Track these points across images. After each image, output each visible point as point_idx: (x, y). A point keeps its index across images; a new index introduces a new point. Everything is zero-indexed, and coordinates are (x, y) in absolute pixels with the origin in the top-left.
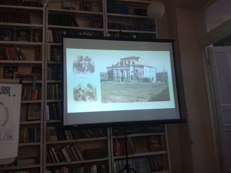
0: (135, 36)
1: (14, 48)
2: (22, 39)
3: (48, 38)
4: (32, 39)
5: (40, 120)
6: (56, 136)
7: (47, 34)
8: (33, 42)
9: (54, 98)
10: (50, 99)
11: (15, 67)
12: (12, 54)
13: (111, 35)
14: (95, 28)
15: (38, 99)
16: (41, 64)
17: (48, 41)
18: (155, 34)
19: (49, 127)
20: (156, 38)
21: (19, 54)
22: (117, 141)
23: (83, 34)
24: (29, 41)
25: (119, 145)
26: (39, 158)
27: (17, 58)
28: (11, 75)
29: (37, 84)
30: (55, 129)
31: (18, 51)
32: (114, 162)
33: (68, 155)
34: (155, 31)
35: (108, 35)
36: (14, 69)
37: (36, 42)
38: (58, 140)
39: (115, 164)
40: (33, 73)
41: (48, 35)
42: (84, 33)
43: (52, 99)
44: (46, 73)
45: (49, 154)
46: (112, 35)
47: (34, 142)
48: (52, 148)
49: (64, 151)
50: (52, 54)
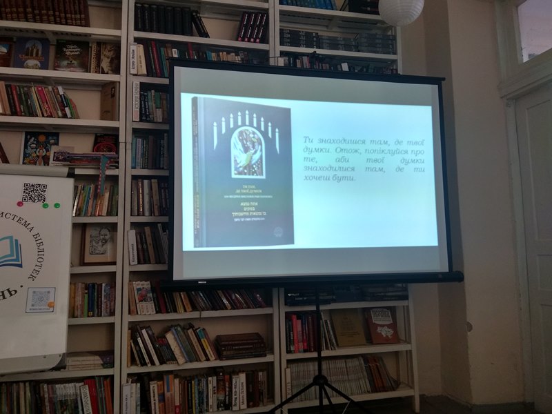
0: (346, 64)
1: (50, 88)
2: (70, 66)
3: (133, 64)
4: (93, 66)
5: (114, 263)
6: (153, 304)
7: (131, 55)
8: (96, 72)
9: (147, 213)
10: (138, 215)
11: (53, 134)
12: (47, 103)
13: (287, 61)
14: (249, 41)
15: (109, 214)
16: (117, 129)
17: (134, 71)
18: (395, 61)
19: (137, 283)
20: (397, 70)
21: (63, 102)
22: (294, 317)
23: (218, 56)
24: (87, 70)
25: (300, 328)
26: (111, 352)
27: (58, 113)
28: (43, 152)
29: (108, 177)
30: (150, 286)
31: (61, 96)
32: (287, 367)
33: (180, 349)
34: (395, 53)
35: (281, 62)
36: (50, 138)
37: (103, 72)
38: (157, 312)
39: (288, 371)
40: (97, 151)
41: (133, 58)
42: (221, 53)
43: (144, 215)
44: (129, 152)
45: (136, 344)
46: (289, 60)
47: (101, 316)
48: (144, 332)
49: (170, 337)
50: (143, 106)
